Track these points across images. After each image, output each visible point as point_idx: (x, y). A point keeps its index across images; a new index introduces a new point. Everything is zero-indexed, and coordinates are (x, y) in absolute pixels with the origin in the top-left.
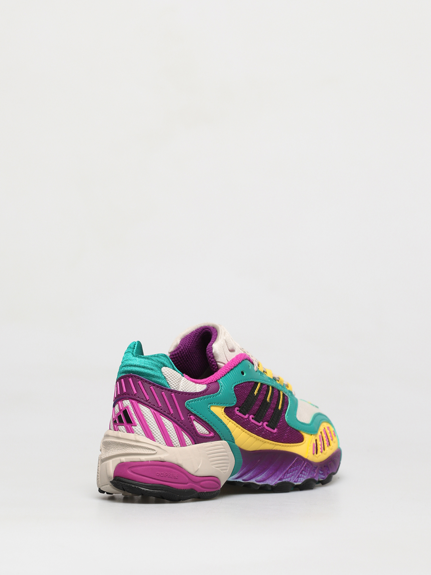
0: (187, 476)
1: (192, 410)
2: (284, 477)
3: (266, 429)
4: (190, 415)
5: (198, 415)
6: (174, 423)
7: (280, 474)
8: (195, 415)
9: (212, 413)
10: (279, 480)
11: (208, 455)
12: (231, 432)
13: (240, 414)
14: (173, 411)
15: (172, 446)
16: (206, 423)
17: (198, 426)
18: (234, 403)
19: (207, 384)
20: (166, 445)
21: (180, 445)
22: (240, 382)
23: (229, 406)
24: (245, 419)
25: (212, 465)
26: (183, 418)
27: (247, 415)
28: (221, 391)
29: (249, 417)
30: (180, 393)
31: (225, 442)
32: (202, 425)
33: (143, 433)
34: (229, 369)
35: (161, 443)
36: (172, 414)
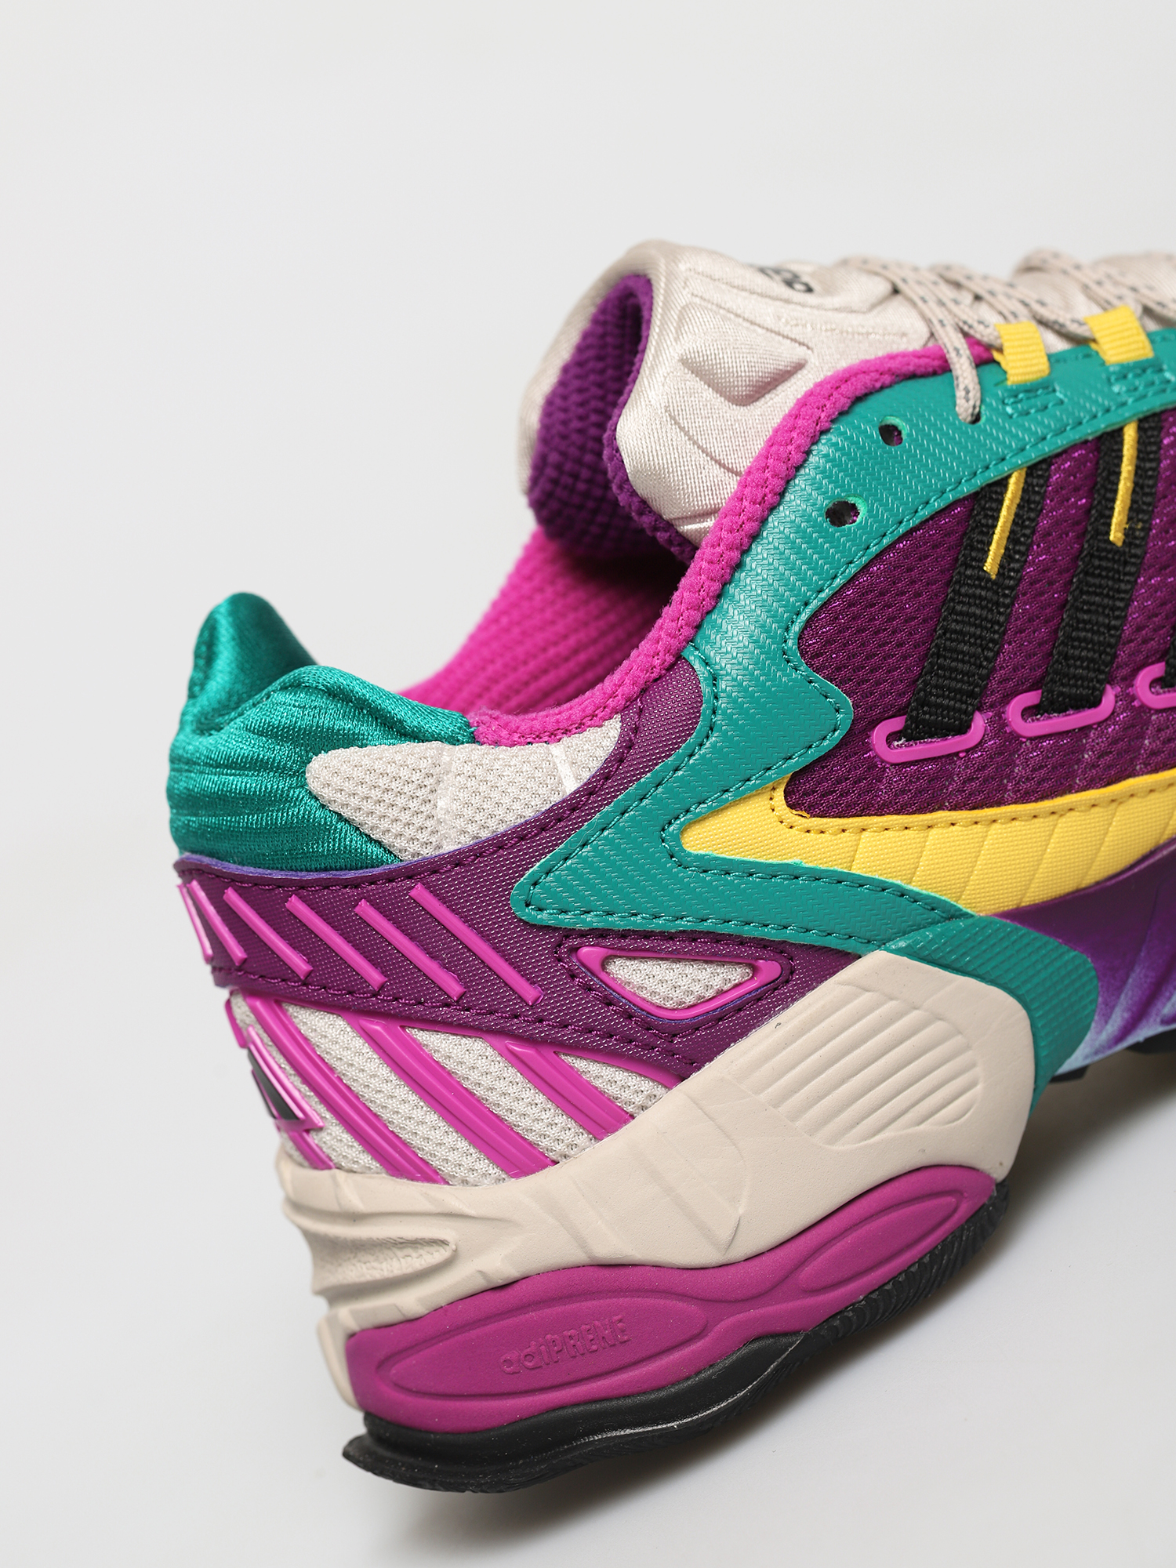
0: (683, 1296)
1: (567, 920)
3: (1158, 711)
4: (574, 950)
5: (616, 922)
6: (496, 1041)
8: (600, 935)
9: (706, 865)
11: (776, 1106)
12: (899, 882)
13: (921, 747)
14: (460, 979)
15: (544, 1166)
16: (692, 936)
17: (649, 984)
18: (844, 719)
19: (626, 708)
20: (498, 1180)
21: (584, 1139)
22: (838, 582)
23: (813, 754)
24: (973, 749)
25: (834, 1139)
26: (530, 993)
27: (979, 722)
28: (714, 713)
29: (999, 724)
30: (458, 859)
31: (875, 961)
32: (676, 957)
33: (366, 1159)
34: (731, 549)
35: (471, 1178)
36: (460, 998)
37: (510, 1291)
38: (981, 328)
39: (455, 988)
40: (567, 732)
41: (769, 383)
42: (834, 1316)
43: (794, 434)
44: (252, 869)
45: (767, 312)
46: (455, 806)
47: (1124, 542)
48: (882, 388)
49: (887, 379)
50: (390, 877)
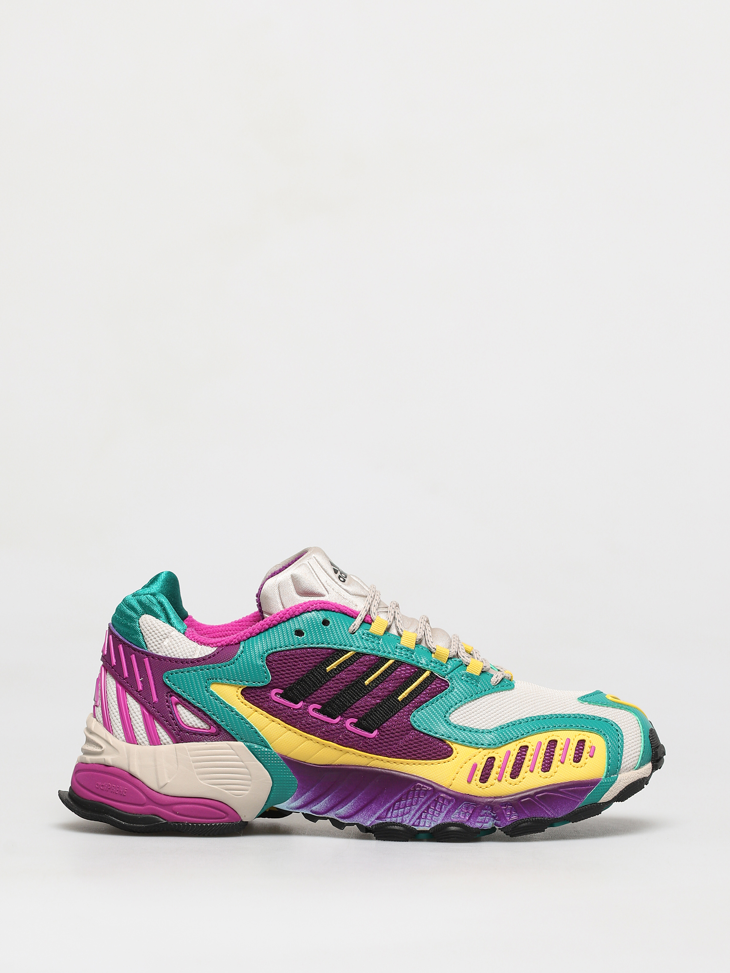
0: (143, 793)
1: (173, 687)
2: (387, 815)
3: (349, 730)
4: (171, 696)
5: (185, 695)
6: (142, 707)
7: (379, 809)
8: (179, 696)
9: (212, 694)
10: (378, 818)
11: (193, 762)
12: (257, 729)
13: (282, 700)
14: (143, 687)
15: (135, 744)
16: (200, 710)
17: (183, 715)
18: (267, 681)
19: (220, 647)
20: (123, 741)
21: (147, 743)
22: (287, 648)
23: (254, 685)
24: (296, 709)
25: (202, 779)
26: (155, 699)
27: (301, 704)
28: (237, 660)
29: (305, 708)
30: (160, 658)
31: (240, 744)
32: (193, 713)
33: (101, 719)
34: (267, 625)
35: (118, 736)
36: (140, 691)
37: (108, 768)
38: (373, 614)
39: (140, 688)
40: (204, 644)
41: (317, 594)
42: (177, 823)
43: (300, 607)
44: (117, 633)
45: (324, 577)
46: (167, 645)
47: (368, 685)
48: (334, 611)
49: (337, 610)
50: (143, 653)
